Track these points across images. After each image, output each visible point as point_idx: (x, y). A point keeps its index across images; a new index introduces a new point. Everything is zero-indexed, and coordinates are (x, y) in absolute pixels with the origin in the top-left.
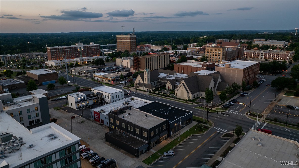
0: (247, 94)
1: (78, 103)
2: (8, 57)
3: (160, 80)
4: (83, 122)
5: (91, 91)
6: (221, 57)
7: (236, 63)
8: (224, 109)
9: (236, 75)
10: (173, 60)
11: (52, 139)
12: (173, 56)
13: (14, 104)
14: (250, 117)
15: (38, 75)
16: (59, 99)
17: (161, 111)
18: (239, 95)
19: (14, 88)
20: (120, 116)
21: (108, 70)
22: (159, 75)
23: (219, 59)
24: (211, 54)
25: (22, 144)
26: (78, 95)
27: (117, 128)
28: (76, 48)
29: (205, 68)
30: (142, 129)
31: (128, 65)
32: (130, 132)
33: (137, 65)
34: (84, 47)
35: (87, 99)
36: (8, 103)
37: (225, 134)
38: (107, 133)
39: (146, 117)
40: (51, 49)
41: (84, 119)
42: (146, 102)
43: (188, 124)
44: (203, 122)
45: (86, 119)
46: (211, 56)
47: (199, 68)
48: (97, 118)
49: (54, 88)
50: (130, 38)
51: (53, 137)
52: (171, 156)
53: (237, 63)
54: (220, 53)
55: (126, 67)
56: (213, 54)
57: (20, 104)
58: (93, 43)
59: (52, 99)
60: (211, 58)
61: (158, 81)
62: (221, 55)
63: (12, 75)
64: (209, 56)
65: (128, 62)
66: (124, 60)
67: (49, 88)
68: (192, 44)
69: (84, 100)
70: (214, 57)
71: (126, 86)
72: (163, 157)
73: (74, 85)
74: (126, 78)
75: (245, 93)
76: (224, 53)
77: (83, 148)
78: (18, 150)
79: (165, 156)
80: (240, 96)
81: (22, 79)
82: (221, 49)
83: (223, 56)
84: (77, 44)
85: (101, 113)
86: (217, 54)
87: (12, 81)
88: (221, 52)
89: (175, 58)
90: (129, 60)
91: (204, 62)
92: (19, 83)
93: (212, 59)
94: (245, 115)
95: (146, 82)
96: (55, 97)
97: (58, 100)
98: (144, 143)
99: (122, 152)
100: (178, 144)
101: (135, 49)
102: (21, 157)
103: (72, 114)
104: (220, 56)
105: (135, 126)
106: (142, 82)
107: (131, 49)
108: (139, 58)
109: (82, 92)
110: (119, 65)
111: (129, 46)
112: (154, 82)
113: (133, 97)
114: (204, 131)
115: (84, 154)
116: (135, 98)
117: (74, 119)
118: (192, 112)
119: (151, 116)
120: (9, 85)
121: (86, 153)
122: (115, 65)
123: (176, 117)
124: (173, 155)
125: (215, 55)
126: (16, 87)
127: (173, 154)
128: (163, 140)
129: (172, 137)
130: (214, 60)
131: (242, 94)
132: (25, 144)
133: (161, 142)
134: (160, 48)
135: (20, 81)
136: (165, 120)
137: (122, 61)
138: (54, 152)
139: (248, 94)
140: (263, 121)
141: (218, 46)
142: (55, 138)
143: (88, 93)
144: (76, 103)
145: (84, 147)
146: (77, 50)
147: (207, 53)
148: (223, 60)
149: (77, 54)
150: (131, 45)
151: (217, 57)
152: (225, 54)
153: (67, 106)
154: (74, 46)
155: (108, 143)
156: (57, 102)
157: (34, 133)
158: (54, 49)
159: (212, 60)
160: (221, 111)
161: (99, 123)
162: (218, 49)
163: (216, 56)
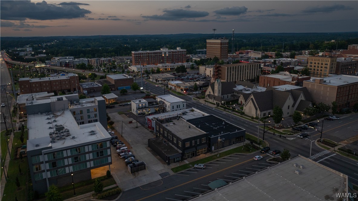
0: (337, 118)
1: (139, 110)
2: (101, 60)
3: (235, 93)
4: (137, 127)
5: (155, 99)
6: (328, 70)
7: (337, 79)
8: (292, 132)
9: (328, 93)
10: (267, 71)
11: (92, 135)
12: (269, 66)
13: (79, 104)
14: (319, 145)
15: (115, 80)
16: (127, 105)
17: (213, 125)
18: (325, 118)
19: (92, 91)
20: (164, 125)
21: (188, 79)
22: (236, 87)
23: (325, 72)
24: (315, 65)
25: (68, 135)
26: (140, 101)
27: (161, 136)
28: (160, 53)
29: (294, 82)
30: (178, 139)
31: (211, 74)
32: (169, 140)
33: (217, 75)
34: (169, 52)
35: (148, 106)
36: (74, 102)
37: (274, 158)
38: (149, 139)
39: (189, 129)
40: (134, 54)
41: (139, 125)
42: (204, 115)
43: (239, 143)
44: (256, 143)
45: (141, 125)
46: (315, 68)
47: (288, 81)
48: (150, 125)
49: (126, 93)
50: (221, 43)
51: (93, 133)
52: (201, 169)
53: (340, 79)
54: (327, 65)
55: (209, 77)
56: (318, 65)
57: (83, 104)
58: (180, 48)
59: (120, 104)
60: (314, 70)
61: (233, 94)
62: (328, 66)
63: (95, 78)
64: (313, 68)
65: (211, 71)
66: (207, 69)
67: (122, 94)
68: (307, 51)
69: (145, 107)
70: (320, 69)
71: (196, 97)
72: (193, 168)
73: (146, 92)
74: (202, 88)
75: (334, 117)
76: (334, 64)
77: (124, 149)
78: (64, 139)
79: (195, 168)
80: (325, 120)
81: (101, 82)
82: (329, 59)
83: (332, 68)
84: (161, 49)
85: (153, 120)
86: (324, 66)
87: (92, 85)
88: (329, 63)
89: (270, 68)
90: (212, 68)
91: (299, 76)
92: (97, 86)
93: (316, 71)
94: (315, 142)
95: (216, 94)
96: (124, 102)
97: (125, 105)
98: (178, 152)
99: (157, 158)
100: (216, 160)
101: (226, 56)
102: (63, 144)
103: (131, 119)
104: (327, 68)
105: (174, 136)
106: (212, 93)
107: (221, 55)
108: (220, 67)
109: (146, 99)
110: (202, 74)
111: (219, 52)
112: (227, 95)
113: (193, 108)
114: (252, 152)
115: (123, 154)
116: (195, 109)
117: (131, 124)
118: (245, 129)
119: (194, 128)
120: (89, 88)
121: (125, 153)
122: (198, 74)
123: (222, 132)
124: (202, 169)
125: (320, 67)
126: (94, 90)
127: (203, 167)
128: (202, 154)
129: (213, 152)
130: (319, 74)
131: (330, 117)
132: (71, 135)
133: (199, 155)
134: (259, 55)
135: (99, 85)
136: (206, 133)
137: (206, 70)
138: (88, 144)
139: (339, 118)
140: (334, 151)
141: (326, 55)
142: (94, 134)
143: (151, 100)
144: (137, 109)
145: (126, 149)
146: (162, 55)
147: (311, 64)
148: (331, 74)
149: (161, 59)
150: (221, 51)
151: (323, 69)
152: (335, 66)
153: (131, 112)
154: (158, 51)
155: (149, 149)
156: (124, 107)
157: (81, 128)
158: (138, 54)
159: (315, 73)
160: (287, 134)
161: (150, 130)
162: (325, 59)
163: (322, 67)
